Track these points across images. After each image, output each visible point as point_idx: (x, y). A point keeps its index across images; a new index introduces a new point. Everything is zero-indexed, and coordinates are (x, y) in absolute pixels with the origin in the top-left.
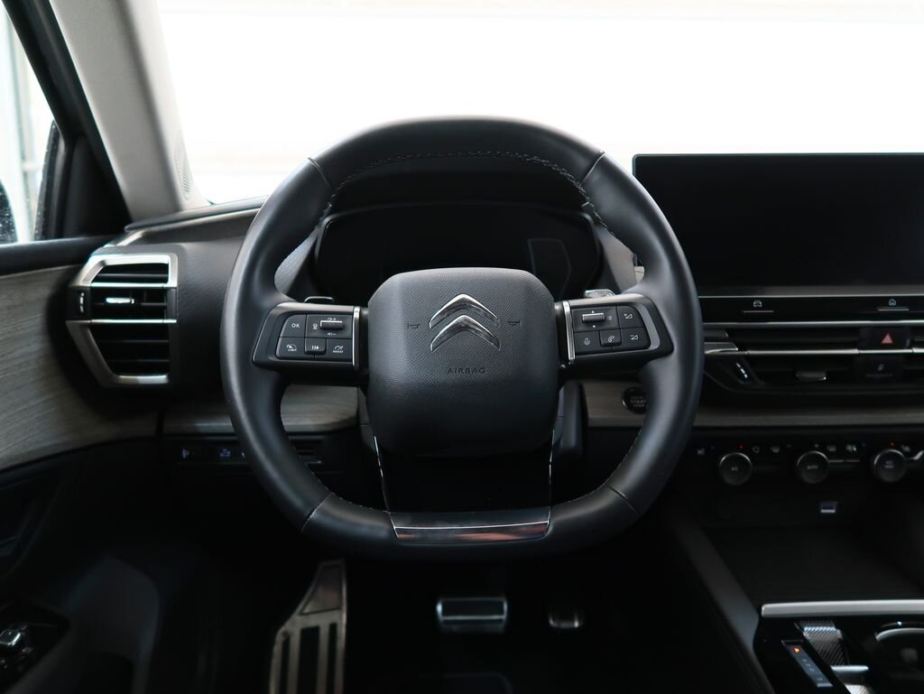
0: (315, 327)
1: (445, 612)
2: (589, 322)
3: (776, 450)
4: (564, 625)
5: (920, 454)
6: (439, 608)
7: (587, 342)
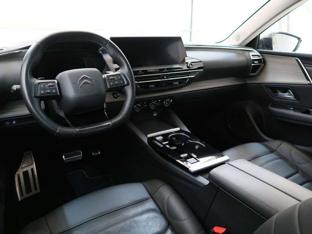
0: (47, 86)
1: (65, 158)
2: (111, 79)
3: (145, 103)
4: (96, 154)
5: (172, 100)
6: (64, 157)
7: (112, 84)
